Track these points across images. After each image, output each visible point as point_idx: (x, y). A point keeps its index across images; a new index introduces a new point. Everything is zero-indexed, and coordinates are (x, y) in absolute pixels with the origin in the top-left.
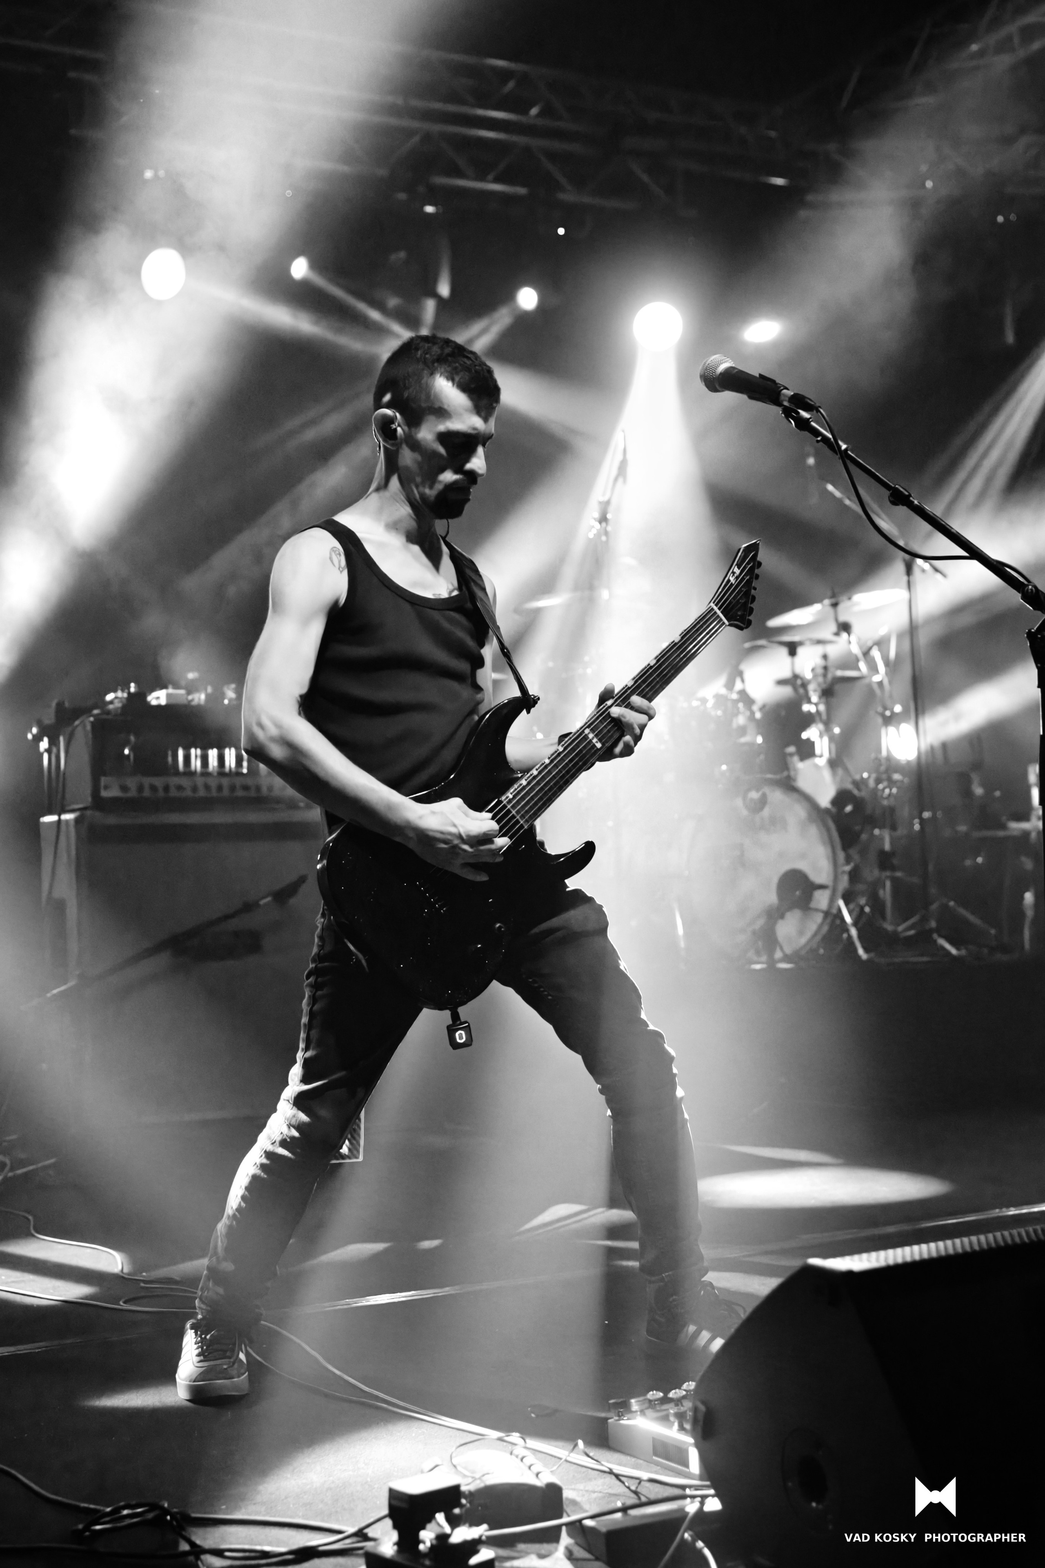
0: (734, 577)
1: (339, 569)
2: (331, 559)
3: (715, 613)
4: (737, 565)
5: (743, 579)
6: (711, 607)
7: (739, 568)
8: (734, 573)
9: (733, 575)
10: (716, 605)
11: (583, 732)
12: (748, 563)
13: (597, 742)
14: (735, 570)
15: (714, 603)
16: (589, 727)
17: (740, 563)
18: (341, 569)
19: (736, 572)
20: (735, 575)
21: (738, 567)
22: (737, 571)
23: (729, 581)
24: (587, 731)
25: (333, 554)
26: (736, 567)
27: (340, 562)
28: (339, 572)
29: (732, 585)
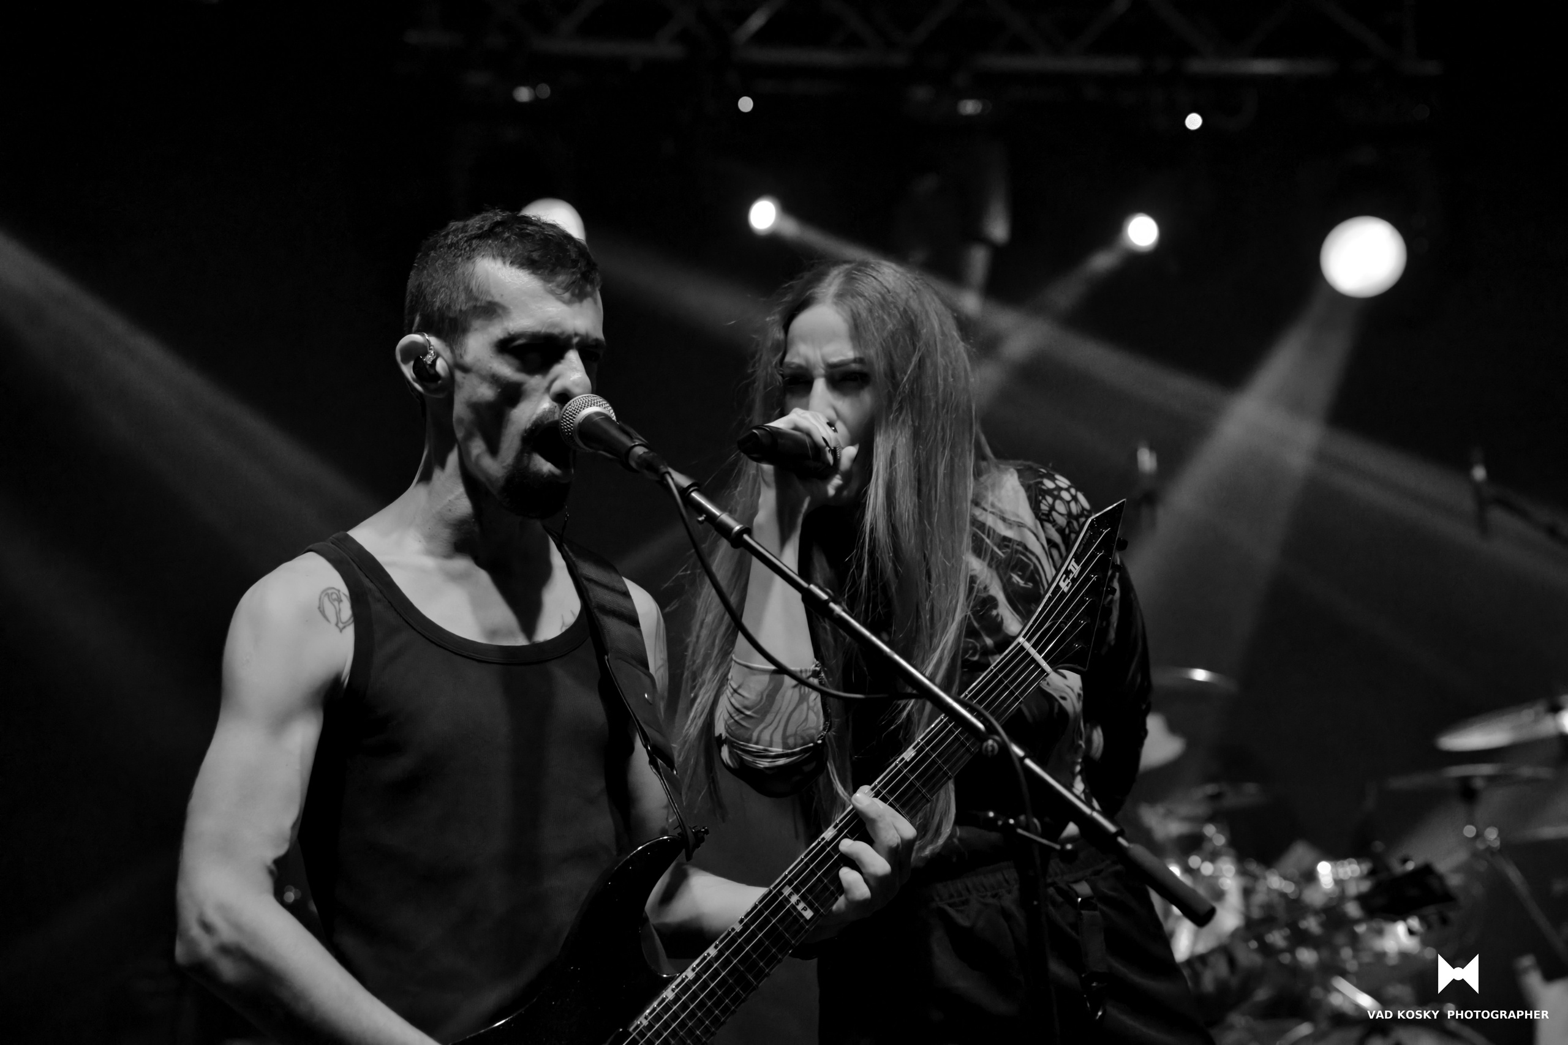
0: (1068, 581)
1: (337, 625)
2: (321, 610)
3: (1028, 654)
4: (1075, 555)
5: (1088, 579)
6: (1019, 643)
7: (1078, 563)
8: (1068, 572)
9: (1067, 577)
10: (1029, 640)
11: (780, 893)
12: (1098, 549)
13: (804, 909)
14: (1070, 567)
15: (1024, 637)
16: (789, 883)
17: (1081, 553)
18: (341, 625)
19: (1073, 569)
20: (1071, 576)
21: (1075, 561)
22: (1075, 569)
23: (1058, 587)
24: (787, 891)
25: (326, 600)
26: (1074, 560)
27: (338, 613)
28: (337, 630)
29: (1064, 594)
